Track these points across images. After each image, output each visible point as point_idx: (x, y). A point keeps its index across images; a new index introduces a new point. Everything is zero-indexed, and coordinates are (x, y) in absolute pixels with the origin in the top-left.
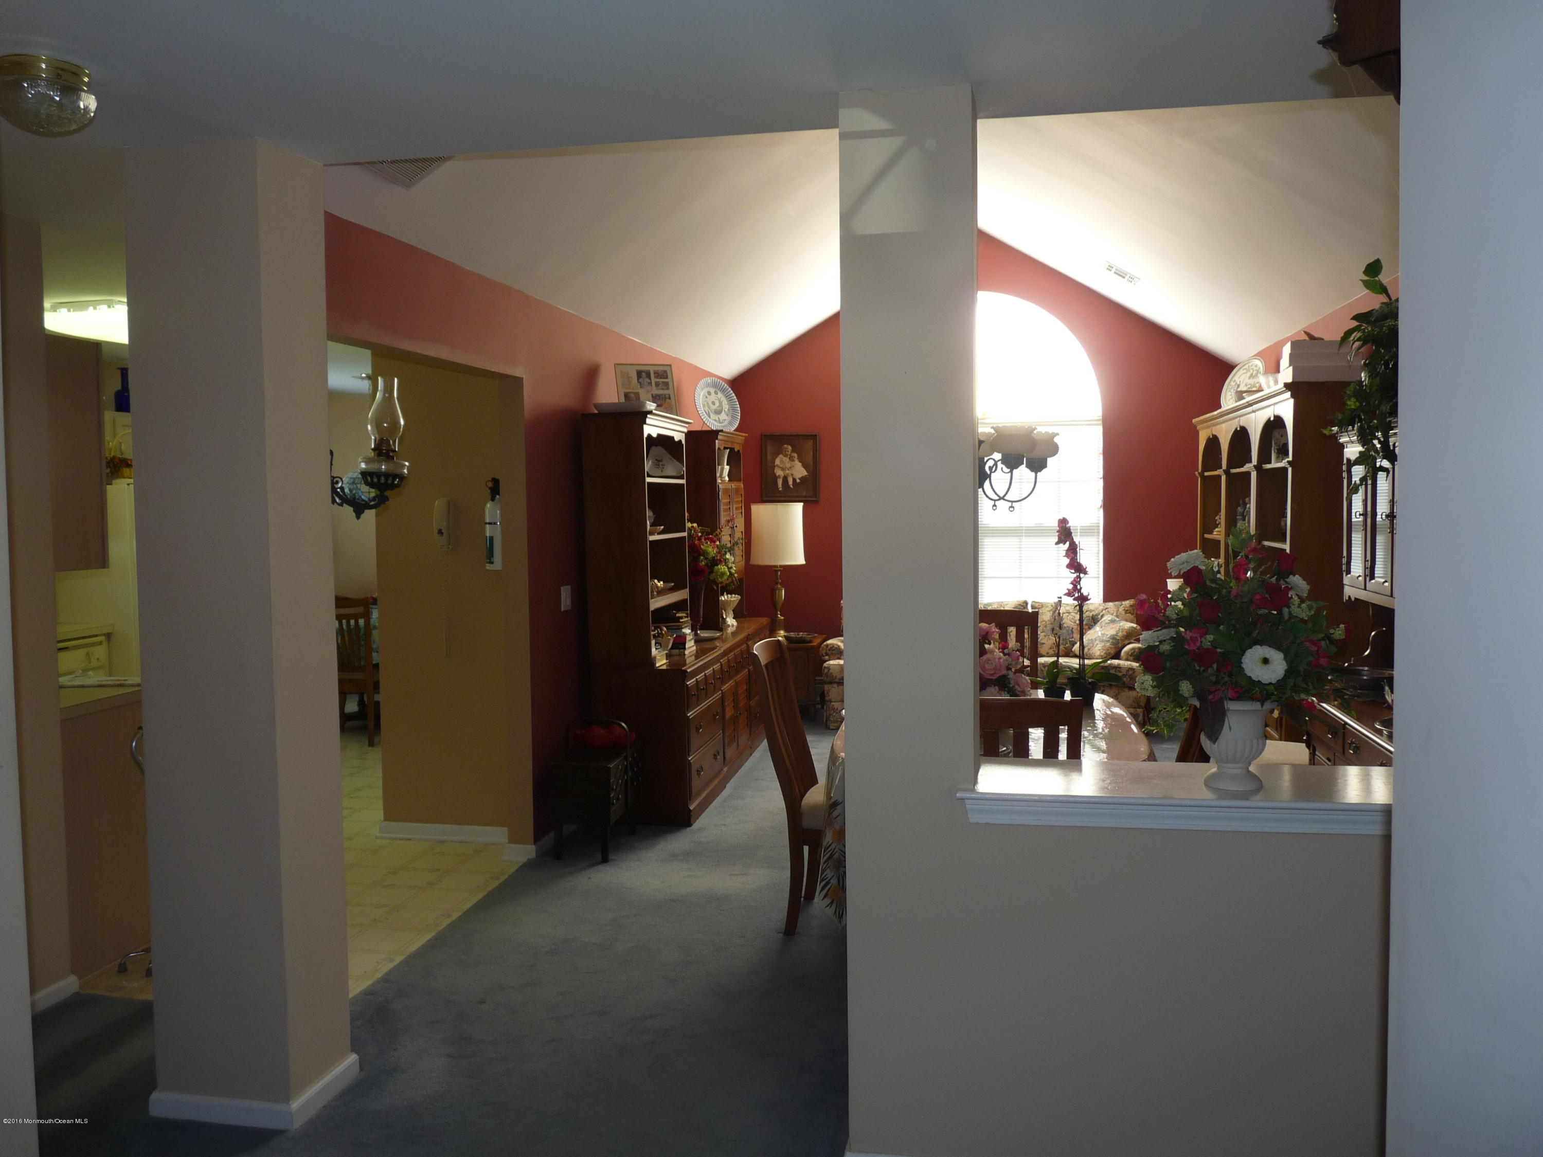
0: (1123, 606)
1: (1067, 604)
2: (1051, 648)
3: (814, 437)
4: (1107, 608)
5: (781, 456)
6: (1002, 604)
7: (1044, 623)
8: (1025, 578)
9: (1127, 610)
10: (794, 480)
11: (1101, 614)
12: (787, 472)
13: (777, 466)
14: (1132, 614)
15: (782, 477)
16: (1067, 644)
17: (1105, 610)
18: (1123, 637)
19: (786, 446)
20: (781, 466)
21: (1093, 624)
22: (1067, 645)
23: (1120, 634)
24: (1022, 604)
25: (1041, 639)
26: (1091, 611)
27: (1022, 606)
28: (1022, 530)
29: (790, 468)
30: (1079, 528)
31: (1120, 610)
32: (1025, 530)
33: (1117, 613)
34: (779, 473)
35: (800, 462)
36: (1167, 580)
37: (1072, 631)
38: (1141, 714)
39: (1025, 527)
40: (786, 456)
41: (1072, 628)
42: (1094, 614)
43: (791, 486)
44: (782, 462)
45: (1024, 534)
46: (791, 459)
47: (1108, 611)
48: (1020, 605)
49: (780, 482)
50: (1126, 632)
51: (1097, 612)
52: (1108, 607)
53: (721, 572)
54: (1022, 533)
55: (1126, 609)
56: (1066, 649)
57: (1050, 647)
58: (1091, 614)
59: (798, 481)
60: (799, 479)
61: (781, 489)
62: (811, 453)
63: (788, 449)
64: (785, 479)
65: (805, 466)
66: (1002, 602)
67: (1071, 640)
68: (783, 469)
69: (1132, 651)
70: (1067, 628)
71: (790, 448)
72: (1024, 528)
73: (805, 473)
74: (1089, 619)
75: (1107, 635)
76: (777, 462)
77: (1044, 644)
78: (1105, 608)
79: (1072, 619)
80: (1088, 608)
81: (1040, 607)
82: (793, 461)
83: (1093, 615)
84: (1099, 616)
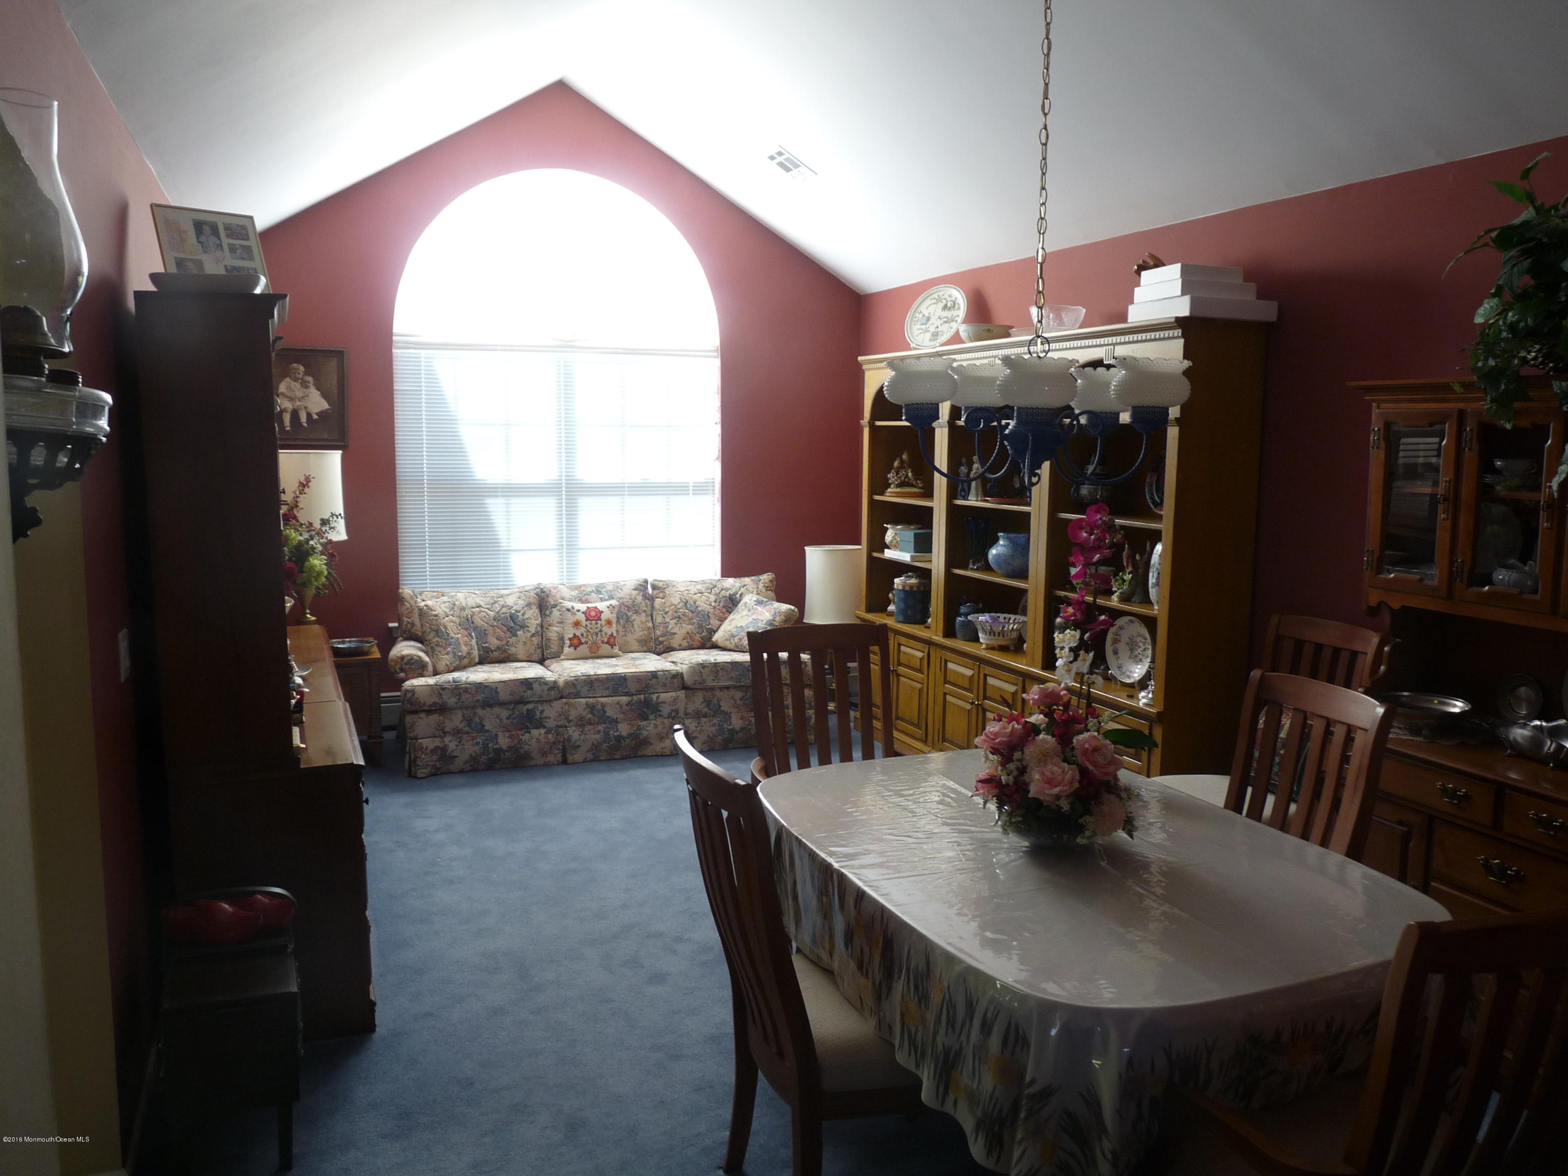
0: (762, 581)
1: (696, 582)
2: (684, 639)
3: (340, 354)
4: (745, 585)
5: (288, 379)
6: (619, 585)
7: (674, 607)
8: (628, 548)
9: (767, 587)
10: (309, 415)
11: (740, 592)
12: (298, 403)
13: (283, 394)
14: (772, 591)
15: (290, 410)
16: (703, 632)
17: (743, 587)
18: (781, 622)
19: (295, 365)
20: (289, 394)
21: (731, 606)
22: (703, 634)
23: (778, 619)
24: (643, 584)
25: (672, 628)
26: (727, 590)
27: (643, 586)
28: (624, 487)
29: (303, 397)
30: (691, 484)
31: (760, 587)
32: (628, 487)
33: (757, 591)
34: (283, 403)
35: (318, 390)
36: (805, 548)
37: (708, 616)
38: (813, 716)
39: (628, 483)
40: (296, 380)
41: (708, 612)
42: (732, 593)
43: (305, 425)
44: (289, 388)
45: (626, 493)
46: (305, 385)
47: (747, 589)
48: (640, 585)
49: (287, 418)
50: (785, 616)
51: (734, 591)
52: (746, 584)
54: (624, 491)
55: (766, 585)
56: (702, 639)
57: (682, 638)
58: (727, 594)
59: (315, 417)
60: (317, 414)
61: (288, 429)
62: (335, 377)
63: (298, 369)
64: (295, 414)
65: (325, 396)
66: (617, 582)
67: (707, 627)
68: (291, 399)
70: (702, 613)
71: (302, 368)
72: (626, 485)
73: (325, 405)
74: (727, 600)
75: (762, 621)
76: (282, 388)
77: (675, 633)
78: (743, 585)
79: (707, 600)
80: (723, 586)
81: (665, 586)
82: (307, 387)
83: (730, 594)
84: (738, 596)
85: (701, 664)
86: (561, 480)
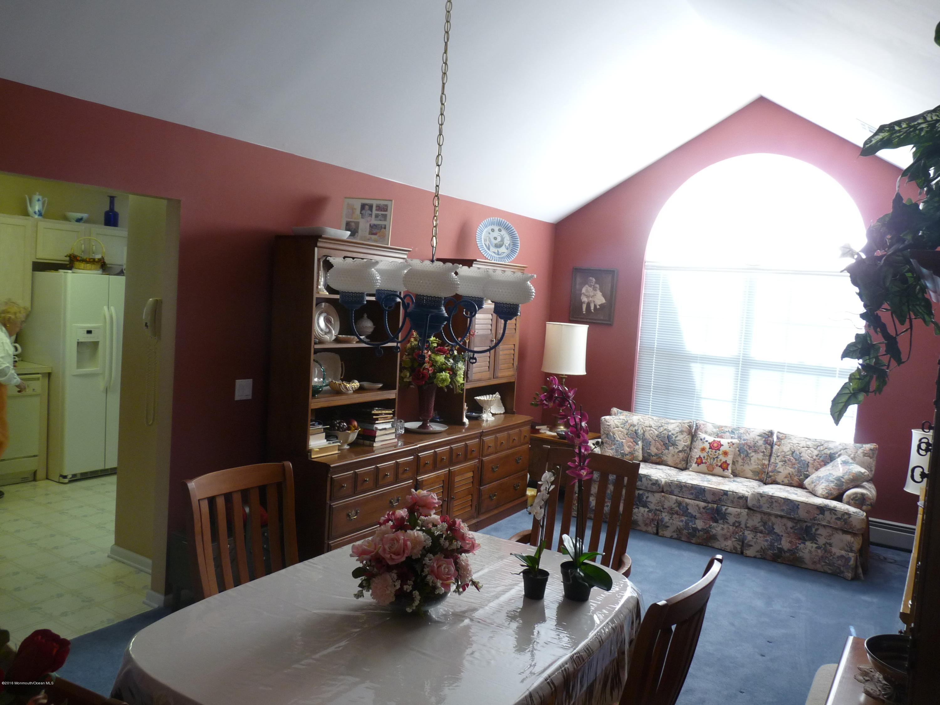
0: (862, 448)
1: (810, 439)
2: (786, 477)
3: (612, 272)
4: (845, 449)
5: (587, 286)
6: (749, 430)
7: (783, 453)
9: (866, 453)
10: (595, 306)
11: (839, 453)
12: (591, 299)
13: (583, 293)
14: (871, 458)
15: (586, 303)
16: (802, 476)
17: (844, 450)
18: (848, 480)
19: (591, 278)
20: (587, 294)
21: (829, 461)
22: (801, 477)
23: (846, 477)
24: (767, 433)
25: (779, 468)
26: (829, 449)
27: (767, 435)
28: (785, 366)
29: (593, 296)
30: (838, 370)
31: (859, 452)
32: (788, 366)
33: (855, 455)
34: (584, 299)
35: (601, 292)
36: (913, 430)
37: (808, 465)
38: (853, 559)
39: (788, 364)
40: (590, 286)
41: (809, 462)
42: (832, 452)
43: (593, 311)
44: (587, 291)
45: (786, 370)
46: (595, 289)
47: (846, 452)
48: (765, 433)
49: (584, 307)
50: (853, 476)
51: (835, 451)
52: (848, 447)
53: (442, 378)
54: (784, 368)
55: (865, 452)
56: (800, 480)
57: (785, 476)
58: (829, 452)
59: (598, 307)
60: (599, 305)
61: (584, 312)
62: (610, 285)
63: (592, 280)
64: (588, 305)
65: (604, 296)
66: (749, 429)
67: (805, 473)
68: (588, 297)
69: (854, 496)
70: (803, 461)
71: (594, 280)
72: (786, 365)
73: (604, 301)
74: (826, 456)
75: (834, 476)
76: (584, 290)
77: (780, 472)
78: (844, 448)
79: (810, 454)
80: (828, 446)
81: (783, 438)
82: (596, 290)
83: (831, 453)
84: (837, 455)
85: (760, 494)
86: (740, 356)
